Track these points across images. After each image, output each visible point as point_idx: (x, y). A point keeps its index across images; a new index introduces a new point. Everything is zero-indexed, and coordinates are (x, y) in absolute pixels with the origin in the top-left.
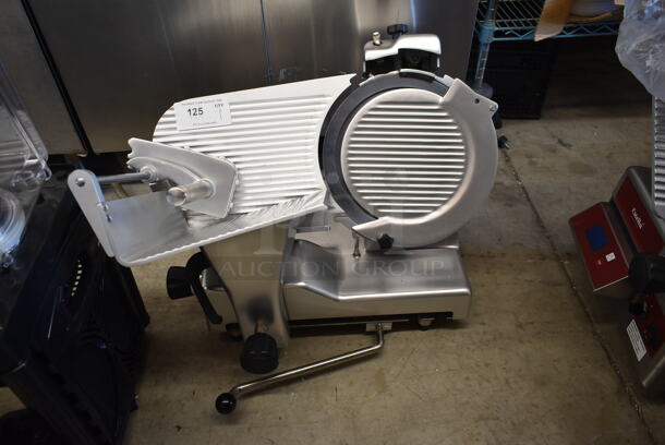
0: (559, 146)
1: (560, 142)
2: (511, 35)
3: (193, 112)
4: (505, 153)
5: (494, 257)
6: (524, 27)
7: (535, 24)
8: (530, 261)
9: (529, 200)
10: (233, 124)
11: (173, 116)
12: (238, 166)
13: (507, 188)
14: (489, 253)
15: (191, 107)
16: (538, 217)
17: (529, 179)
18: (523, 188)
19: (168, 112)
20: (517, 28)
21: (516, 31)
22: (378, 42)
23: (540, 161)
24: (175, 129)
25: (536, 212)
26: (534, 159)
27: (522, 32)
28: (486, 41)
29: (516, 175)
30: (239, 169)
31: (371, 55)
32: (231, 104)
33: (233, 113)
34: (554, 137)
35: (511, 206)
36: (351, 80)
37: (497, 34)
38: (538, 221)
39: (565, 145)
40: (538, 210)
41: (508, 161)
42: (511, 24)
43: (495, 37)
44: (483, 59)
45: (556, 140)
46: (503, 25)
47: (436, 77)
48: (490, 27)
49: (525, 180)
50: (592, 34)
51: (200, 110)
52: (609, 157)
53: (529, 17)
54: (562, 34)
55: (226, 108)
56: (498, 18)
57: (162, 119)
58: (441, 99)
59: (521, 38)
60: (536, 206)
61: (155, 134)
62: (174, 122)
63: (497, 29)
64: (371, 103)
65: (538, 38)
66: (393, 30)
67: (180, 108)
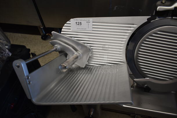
3: (77, 23)
10: (93, 31)
11: (70, 24)
12: (92, 48)
15: (77, 21)
19: (68, 22)
24: (70, 29)
30: (92, 49)
32: (93, 22)
33: (94, 26)
51: (81, 23)
55: (91, 23)
57: (65, 25)
61: (62, 30)
62: (70, 26)
64: (154, 30)
67: (73, 21)
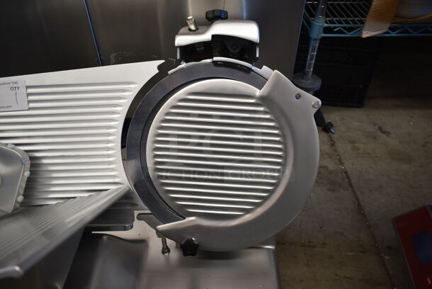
0: (379, 133)
1: (380, 129)
2: (340, 32)
4: (330, 137)
5: (314, 247)
6: (352, 25)
7: (362, 22)
8: (350, 254)
9: (350, 185)
10: (31, 109)
13: (331, 172)
14: (310, 242)
16: (359, 205)
17: (352, 165)
18: (346, 172)
20: (345, 25)
21: (344, 28)
22: (193, 27)
23: (362, 146)
25: (357, 199)
26: (356, 145)
27: (350, 30)
28: (316, 37)
29: (340, 159)
31: (182, 40)
32: (27, 87)
33: (30, 98)
34: (375, 124)
35: (334, 191)
36: (159, 67)
37: (326, 30)
38: (359, 208)
39: (384, 132)
40: (360, 197)
41: (333, 145)
42: (340, 22)
43: (325, 33)
44: (313, 53)
45: (377, 128)
46: (332, 22)
47: (254, 68)
48: (320, 23)
49: (348, 166)
50: (415, 34)
52: (424, 146)
53: (357, 17)
54: (387, 33)
55: (22, 91)
56: (327, 16)
58: (258, 92)
59: (349, 35)
60: (358, 193)
63: (326, 25)
64: (180, 94)
65: (365, 34)
66: (211, 16)
